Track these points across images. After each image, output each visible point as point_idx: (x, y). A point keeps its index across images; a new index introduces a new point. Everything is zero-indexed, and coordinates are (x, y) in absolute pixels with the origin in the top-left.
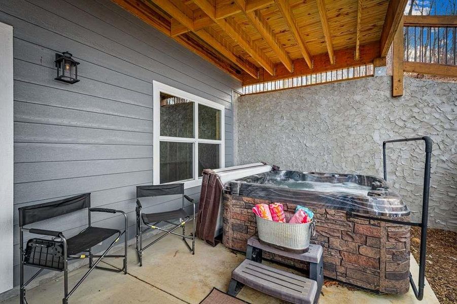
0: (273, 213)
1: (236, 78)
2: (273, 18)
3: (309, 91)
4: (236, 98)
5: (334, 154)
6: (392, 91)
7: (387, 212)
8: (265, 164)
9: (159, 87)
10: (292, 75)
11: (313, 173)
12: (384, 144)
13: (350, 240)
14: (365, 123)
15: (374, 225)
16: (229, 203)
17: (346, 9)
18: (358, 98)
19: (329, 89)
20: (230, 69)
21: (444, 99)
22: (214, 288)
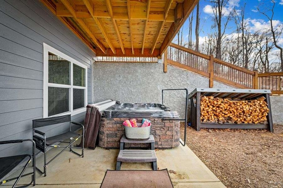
0: (132, 124)
1: (93, 51)
2: (121, 26)
3: (133, 65)
4: (93, 62)
5: (143, 95)
6: (164, 70)
7: (175, 116)
8: (112, 100)
9: (47, 49)
10: (125, 56)
11: (136, 104)
12: (163, 90)
13: (163, 130)
14: (155, 81)
15: (171, 122)
16: (105, 123)
17: (152, 33)
18: (152, 71)
19: (141, 65)
20: (90, 45)
21: (178, 75)
22: (107, 170)
